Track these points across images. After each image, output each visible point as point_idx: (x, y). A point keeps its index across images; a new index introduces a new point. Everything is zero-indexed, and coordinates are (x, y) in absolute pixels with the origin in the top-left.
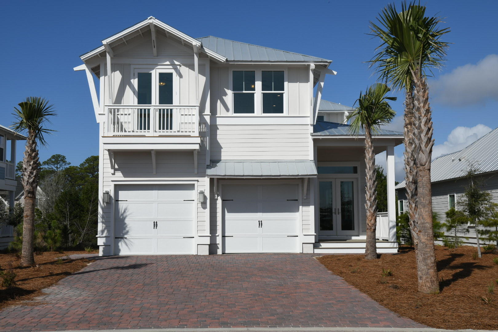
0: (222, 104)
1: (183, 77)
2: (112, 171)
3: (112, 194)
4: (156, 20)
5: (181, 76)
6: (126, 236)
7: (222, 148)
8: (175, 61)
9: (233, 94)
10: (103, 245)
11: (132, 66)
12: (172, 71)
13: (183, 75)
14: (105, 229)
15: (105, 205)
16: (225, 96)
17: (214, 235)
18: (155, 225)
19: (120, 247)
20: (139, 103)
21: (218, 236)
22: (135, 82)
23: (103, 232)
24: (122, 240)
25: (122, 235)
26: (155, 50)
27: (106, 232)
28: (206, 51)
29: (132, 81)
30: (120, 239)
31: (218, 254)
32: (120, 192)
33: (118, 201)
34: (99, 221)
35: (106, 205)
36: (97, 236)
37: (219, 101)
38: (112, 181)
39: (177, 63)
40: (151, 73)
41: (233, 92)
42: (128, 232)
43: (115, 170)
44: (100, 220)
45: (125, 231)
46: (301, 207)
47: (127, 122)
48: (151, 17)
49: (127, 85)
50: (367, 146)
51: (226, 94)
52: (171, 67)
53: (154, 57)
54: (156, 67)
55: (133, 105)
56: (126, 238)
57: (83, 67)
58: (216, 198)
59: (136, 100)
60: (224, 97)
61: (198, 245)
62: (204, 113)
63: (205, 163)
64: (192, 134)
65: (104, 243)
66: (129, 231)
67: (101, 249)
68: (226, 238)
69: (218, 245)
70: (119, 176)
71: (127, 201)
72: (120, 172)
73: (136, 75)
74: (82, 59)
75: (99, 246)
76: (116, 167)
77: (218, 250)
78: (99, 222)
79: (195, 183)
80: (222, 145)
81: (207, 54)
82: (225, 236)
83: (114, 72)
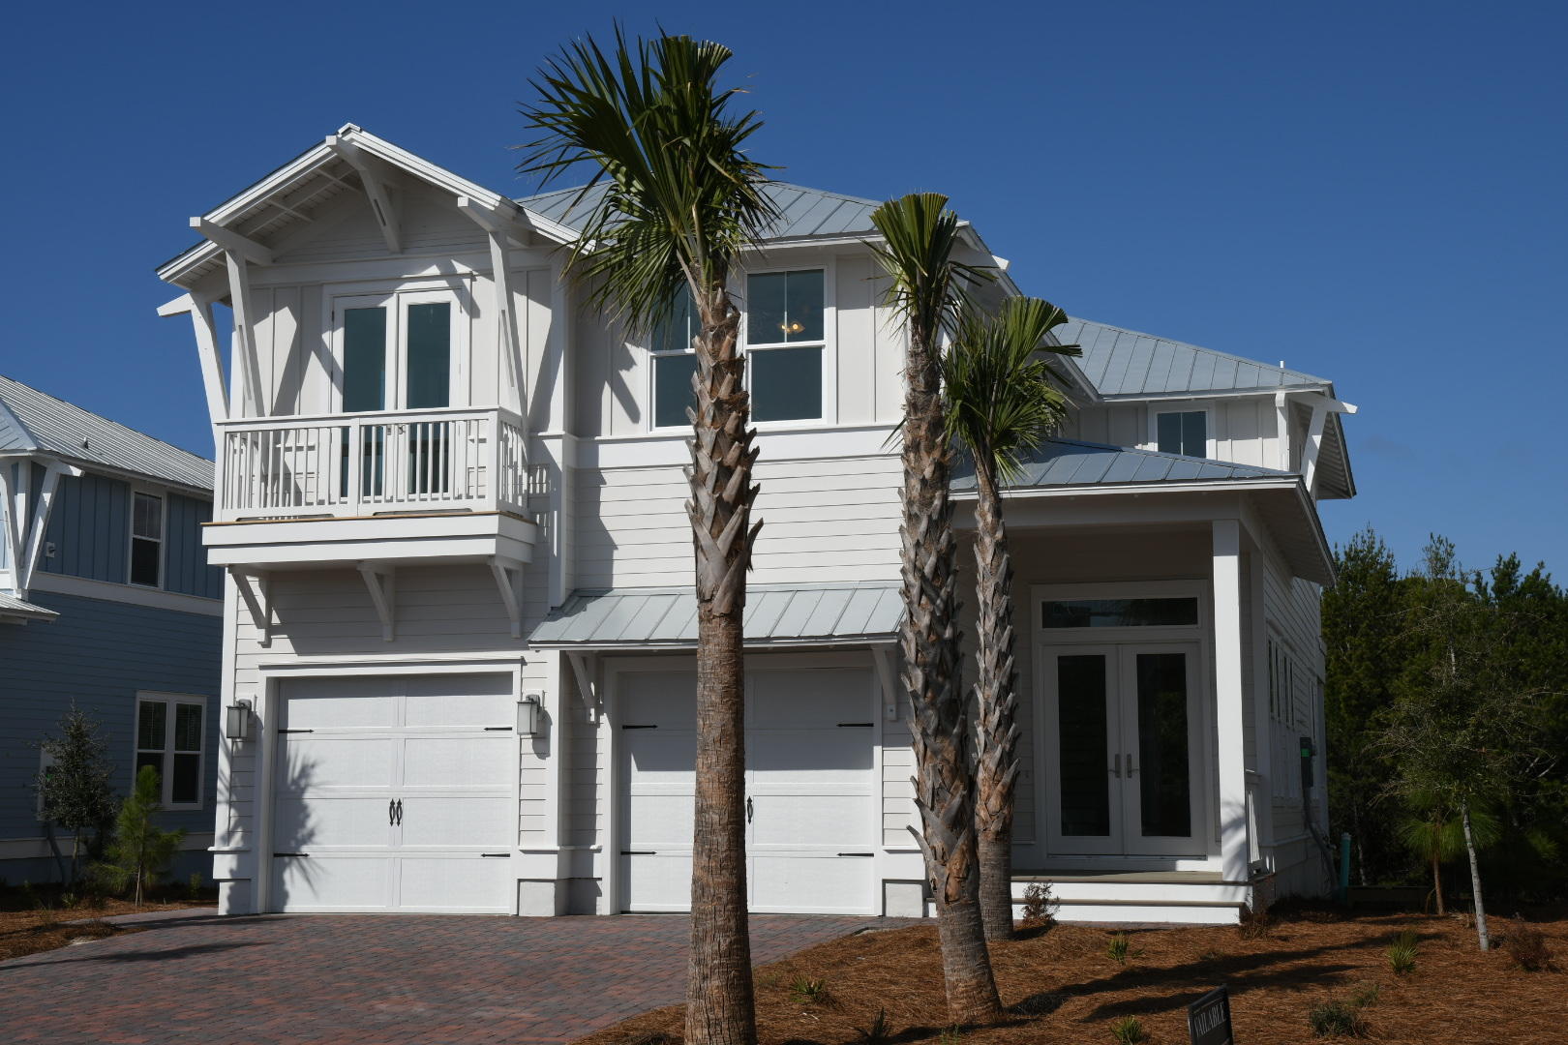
0: (617, 396)
1: (482, 315)
2: (261, 634)
3: (261, 709)
4: (364, 133)
5: (473, 311)
6: (305, 849)
7: (615, 547)
8: (455, 263)
9: (654, 361)
10: (229, 877)
11: (327, 291)
12: (449, 296)
13: (480, 307)
14: (236, 826)
15: (240, 745)
16: (628, 369)
17: (585, 847)
18: (396, 810)
19: (288, 887)
20: (347, 406)
21: (599, 851)
22: (335, 341)
23: (229, 835)
24: (295, 862)
25: (293, 844)
26: (389, 233)
27: (238, 836)
28: (533, 222)
29: (326, 337)
30: (287, 859)
31: (598, 913)
32: (291, 702)
33: (286, 732)
34: (219, 797)
35: (243, 746)
36: (210, 849)
37: (607, 388)
38: (262, 667)
39: (461, 268)
40: (385, 309)
41: (652, 354)
42: (311, 834)
43: (271, 630)
44: (222, 794)
45: (305, 832)
46: (877, 750)
47: (304, 473)
48: (349, 125)
49: (313, 353)
50: (981, 525)
51: (629, 363)
52: (444, 283)
53: (393, 253)
54: (400, 286)
55: (329, 415)
56: (306, 855)
57: (185, 303)
58: (593, 719)
59: (338, 398)
60: (624, 374)
61: (520, 881)
62: (545, 429)
63: (546, 602)
64: (475, 505)
65: (231, 871)
66: (316, 832)
67: (224, 890)
68: (633, 857)
69: (598, 883)
70: (283, 650)
71: (311, 731)
72: (286, 636)
73: (340, 316)
74: (162, 277)
75: (219, 881)
76: (275, 620)
77: (598, 898)
78: (220, 802)
79: (515, 668)
80: (616, 537)
81: (539, 232)
82: (630, 853)
83: (275, 311)
